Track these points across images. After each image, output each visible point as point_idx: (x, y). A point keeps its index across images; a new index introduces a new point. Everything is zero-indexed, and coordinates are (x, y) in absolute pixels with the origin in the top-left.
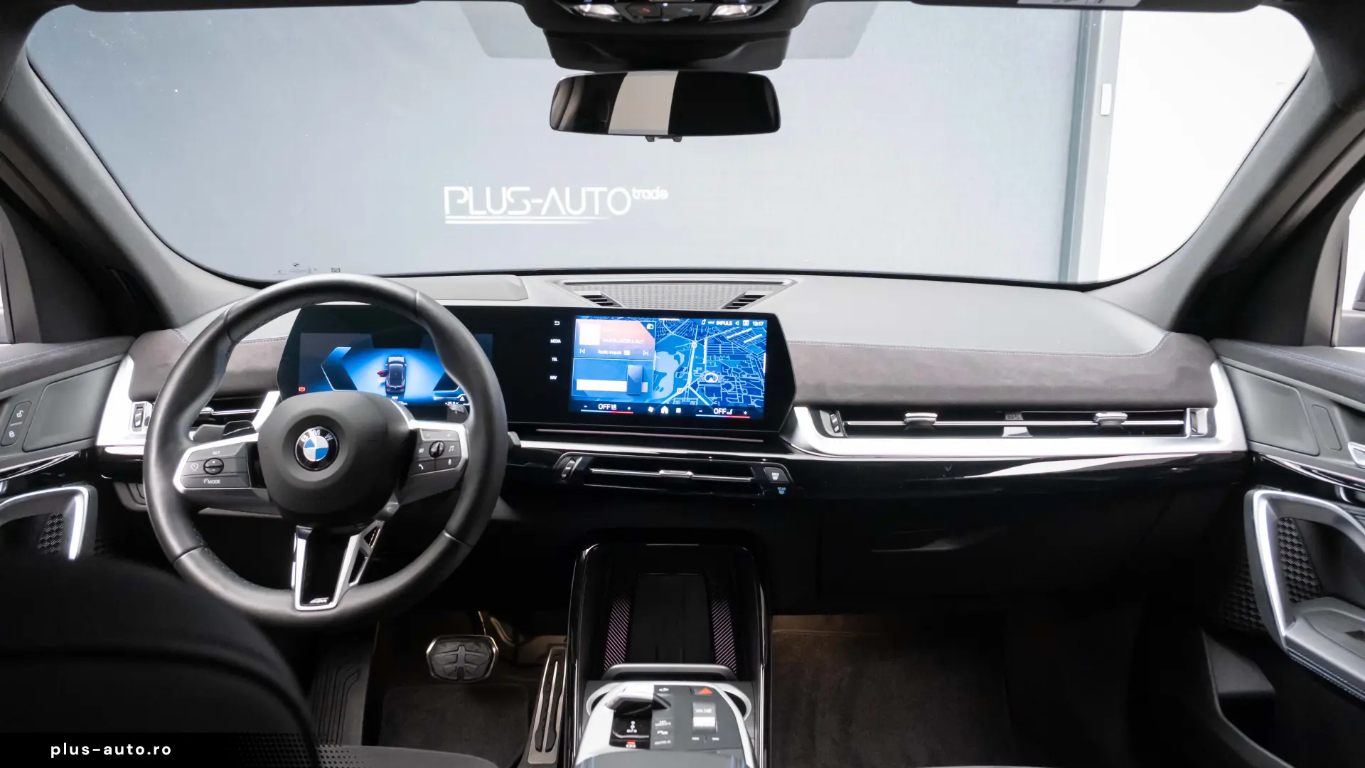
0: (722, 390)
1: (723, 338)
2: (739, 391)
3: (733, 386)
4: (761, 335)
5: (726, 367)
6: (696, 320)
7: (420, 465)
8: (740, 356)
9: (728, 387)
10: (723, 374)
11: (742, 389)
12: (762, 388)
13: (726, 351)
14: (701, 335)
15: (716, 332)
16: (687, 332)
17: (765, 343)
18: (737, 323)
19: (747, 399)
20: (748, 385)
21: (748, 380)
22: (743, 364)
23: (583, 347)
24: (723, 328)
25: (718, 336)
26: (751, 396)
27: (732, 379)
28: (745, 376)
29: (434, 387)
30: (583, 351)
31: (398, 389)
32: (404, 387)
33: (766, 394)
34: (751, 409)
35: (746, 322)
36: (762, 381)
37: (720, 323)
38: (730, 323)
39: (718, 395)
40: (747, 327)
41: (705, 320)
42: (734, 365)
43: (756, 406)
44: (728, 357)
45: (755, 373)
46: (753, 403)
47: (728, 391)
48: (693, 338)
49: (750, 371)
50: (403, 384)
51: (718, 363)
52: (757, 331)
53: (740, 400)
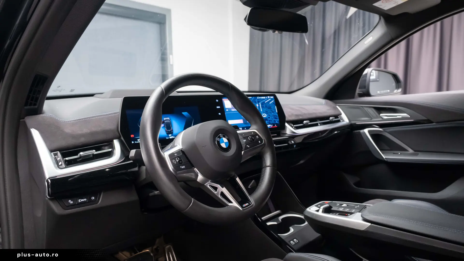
0: (268, 119)
1: (264, 103)
2: (273, 119)
3: (271, 117)
4: (273, 101)
5: (267, 112)
6: (256, 97)
7: (247, 146)
8: (270, 108)
9: (269, 118)
10: (267, 114)
11: (273, 118)
12: (277, 117)
13: (266, 106)
14: (258, 102)
15: (262, 101)
16: (255, 101)
17: (275, 103)
18: (267, 97)
19: (275, 121)
20: (274, 117)
21: (273, 115)
22: (271, 110)
23: (227, 109)
24: (264, 99)
25: (263, 102)
26: (276, 120)
27: (269, 115)
28: (273, 114)
29: (183, 128)
30: (227, 110)
31: (171, 131)
32: (172, 130)
33: (279, 119)
34: (276, 124)
35: (269, 97)
36: (277, 115)
37: (262, 98)
38: (264, 98)
39: (267, 121)
40: (269, 99)
41: (258, 97)
42: (269, 111)
43: (278, 123)
44: (267, 108)
45: (275, 113)
46: (277, 122)
47: (270, 119)
48: (256, 103)
49: (273, 112)
50: (172, 129)
51: (265, 111)
52: (272, 100)
53: (273, 121)
